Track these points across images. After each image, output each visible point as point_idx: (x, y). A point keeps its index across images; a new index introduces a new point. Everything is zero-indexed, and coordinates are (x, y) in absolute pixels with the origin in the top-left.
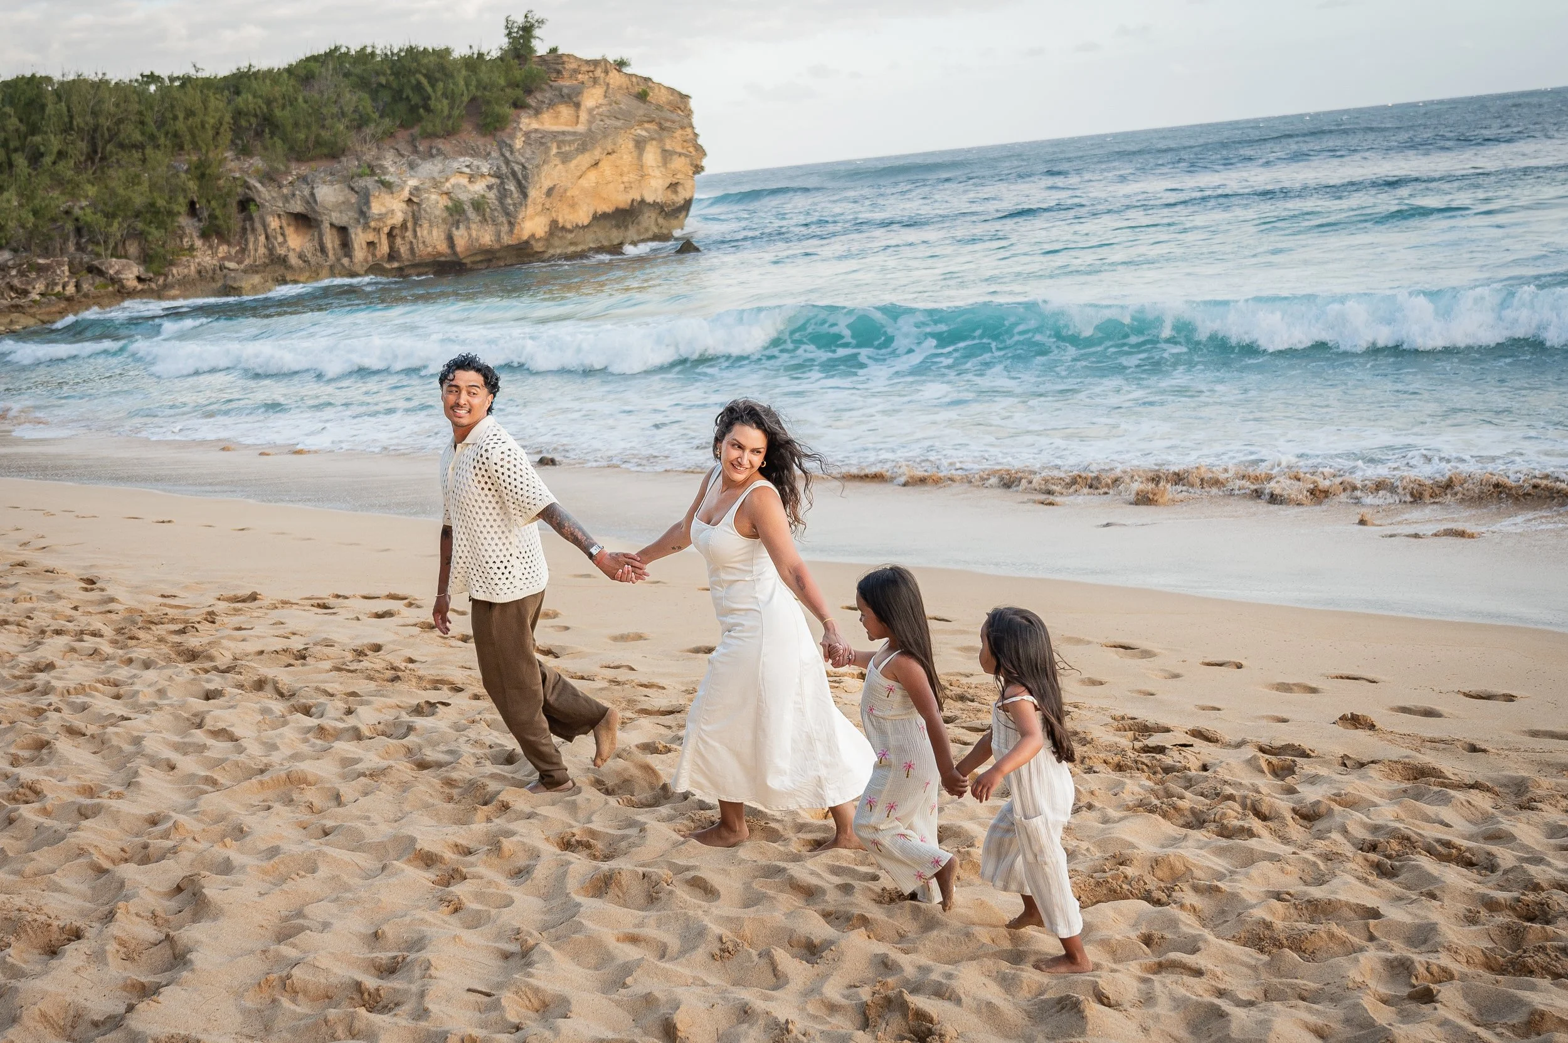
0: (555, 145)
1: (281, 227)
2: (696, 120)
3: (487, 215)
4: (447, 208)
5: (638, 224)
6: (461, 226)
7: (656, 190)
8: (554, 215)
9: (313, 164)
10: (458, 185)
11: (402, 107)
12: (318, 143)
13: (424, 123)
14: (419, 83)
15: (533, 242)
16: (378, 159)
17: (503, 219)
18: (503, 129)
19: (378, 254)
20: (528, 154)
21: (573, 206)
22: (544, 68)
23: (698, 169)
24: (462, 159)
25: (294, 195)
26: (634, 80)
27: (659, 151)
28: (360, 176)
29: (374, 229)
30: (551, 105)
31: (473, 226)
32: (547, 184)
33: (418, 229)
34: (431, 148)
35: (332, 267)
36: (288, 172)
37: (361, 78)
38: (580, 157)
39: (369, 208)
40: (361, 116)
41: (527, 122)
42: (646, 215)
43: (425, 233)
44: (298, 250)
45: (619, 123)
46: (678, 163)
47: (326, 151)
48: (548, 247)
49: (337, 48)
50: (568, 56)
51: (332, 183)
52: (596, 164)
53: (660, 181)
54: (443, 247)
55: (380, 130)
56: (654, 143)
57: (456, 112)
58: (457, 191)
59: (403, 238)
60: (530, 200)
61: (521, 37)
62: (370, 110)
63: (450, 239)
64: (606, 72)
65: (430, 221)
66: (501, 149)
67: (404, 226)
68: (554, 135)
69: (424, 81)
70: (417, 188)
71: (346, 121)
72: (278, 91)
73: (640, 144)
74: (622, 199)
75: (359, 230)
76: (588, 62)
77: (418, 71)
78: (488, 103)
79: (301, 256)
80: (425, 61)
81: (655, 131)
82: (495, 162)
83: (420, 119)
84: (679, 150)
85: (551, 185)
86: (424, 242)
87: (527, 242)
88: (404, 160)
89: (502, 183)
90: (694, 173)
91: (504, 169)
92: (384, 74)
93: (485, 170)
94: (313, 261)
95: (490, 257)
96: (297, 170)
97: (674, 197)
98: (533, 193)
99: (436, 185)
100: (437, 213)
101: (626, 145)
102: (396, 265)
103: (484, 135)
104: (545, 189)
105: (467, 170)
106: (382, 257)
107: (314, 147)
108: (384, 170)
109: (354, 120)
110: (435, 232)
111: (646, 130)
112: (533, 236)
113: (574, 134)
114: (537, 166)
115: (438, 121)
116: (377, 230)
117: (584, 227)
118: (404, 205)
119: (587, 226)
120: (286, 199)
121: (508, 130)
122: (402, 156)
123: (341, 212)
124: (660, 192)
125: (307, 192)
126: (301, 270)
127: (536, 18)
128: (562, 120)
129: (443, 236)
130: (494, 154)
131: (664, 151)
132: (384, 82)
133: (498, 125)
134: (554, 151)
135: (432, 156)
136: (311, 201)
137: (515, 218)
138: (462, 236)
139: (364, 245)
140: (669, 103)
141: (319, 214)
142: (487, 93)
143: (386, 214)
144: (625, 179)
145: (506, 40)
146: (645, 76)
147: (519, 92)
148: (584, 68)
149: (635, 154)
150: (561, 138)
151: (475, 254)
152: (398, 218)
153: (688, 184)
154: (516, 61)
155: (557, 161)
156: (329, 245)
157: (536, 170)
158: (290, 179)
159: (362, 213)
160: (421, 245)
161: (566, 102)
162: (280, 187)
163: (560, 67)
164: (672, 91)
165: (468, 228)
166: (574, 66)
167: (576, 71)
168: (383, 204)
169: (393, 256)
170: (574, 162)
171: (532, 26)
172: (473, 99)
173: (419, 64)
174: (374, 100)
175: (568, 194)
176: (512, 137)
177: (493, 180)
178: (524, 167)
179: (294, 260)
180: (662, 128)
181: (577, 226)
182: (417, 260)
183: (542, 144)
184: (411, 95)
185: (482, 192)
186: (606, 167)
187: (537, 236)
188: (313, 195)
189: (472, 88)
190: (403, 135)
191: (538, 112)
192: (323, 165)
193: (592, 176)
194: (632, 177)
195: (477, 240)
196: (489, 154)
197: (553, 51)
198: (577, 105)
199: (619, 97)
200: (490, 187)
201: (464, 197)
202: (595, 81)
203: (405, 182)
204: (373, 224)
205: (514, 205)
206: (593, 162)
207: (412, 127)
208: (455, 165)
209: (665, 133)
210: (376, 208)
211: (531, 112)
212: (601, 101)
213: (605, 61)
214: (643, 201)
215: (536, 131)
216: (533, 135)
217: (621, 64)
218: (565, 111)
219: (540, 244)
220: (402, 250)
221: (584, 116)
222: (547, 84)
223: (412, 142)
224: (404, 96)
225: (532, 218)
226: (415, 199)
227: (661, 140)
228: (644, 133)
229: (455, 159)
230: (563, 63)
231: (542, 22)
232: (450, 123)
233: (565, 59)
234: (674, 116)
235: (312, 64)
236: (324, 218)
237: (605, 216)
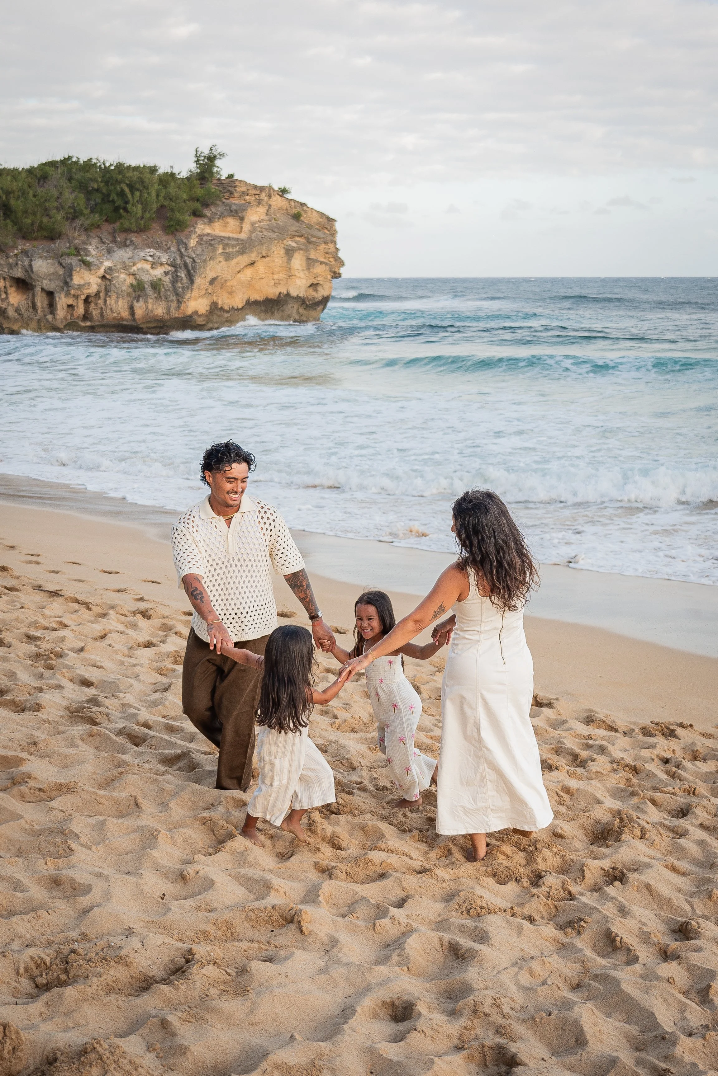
0: (221, 246)
1: (5, 287)
2: (339, 238)
3: (162, 293)
4: (132, 285)
5: (283, 311)
6: (141, 299)
7: (300, 287)
8: (215, 298)
9: (35, 243)
10: (142, 269)
11: (108, 208)
12: (41, 228)
13: (122, 221)
14: (123, 191)
15: (195, 317)
16: (84, 243)
17: (174, 298)
18: (182, 231)
19: (76, 314)
20: (199, 251)
21: (231, 293)
22: (221, 189)
23: (336, 275)
24: (148, 250)
25: (17, 264)
26: (293, 204)
27: (305, 258)
28: (68, 255)
29: (74, 296)
30: (222, 216)
31: (150, 301)
32: (211, 275)
33: (108, 299)
34: (126, 239)
35: (39, 321)
36: (14, 247)
37: (80, 183)
38: (240, 258)
39: (72, 279)
40: (75, 211)
41: (202, 228)
42: (290, 305)
43: (113, 302)
44: (16, 305)
45: (273, 235)
46: (319, 269)
47: (45, 234)
48: (207, 322)
49: (69, 158)
50: (240, 181)
51: (46, 258)
52: (253, 264)
53: (304, 281)
54: (125, 314)
55: (88, 222)
56: (301, 252)
57: (147, 215)
58: (141, 273)
59: (96, 304)
60: (195, 286)
61: (206, 164)
62: (82, 207)
63: (132, 308)
64: (270, 197)
65: (117, 293)
66: (178, 246)
67: (97, 295)
68: (221, 239)
69: (127, 190)
70: (110, 269)
71: (63, 213)
72: (15, 186)
73: (289, 252)
74: (272, 292)
75: (63, 295)
76: (255, 187)
77: (121, 182)
78: (172, 210)
79: (17, 310)
80: (130, 174)
81: (304, 244)
82: (173, 255)
83: (120, 217)
84: (322, 259)
85: (215, 276)
86: (111, 309)
87: (190, 316)
88: (104, 247)
89: (176, 271)
90: (332, 277)
91: (179, 261)
92: (96, 181)
93: (164, 260)
94: (26, 315)
95: (161, 324)
96: (22, 245)
97: (314, 294)
98: (198, 281)
99: (125, 267)
100: (124, 288)
101: (278, 252)
102: (88, 324)
103: (168, 234)
104: (209, 279)
105: (150, 259)
106: (78, 317)
107: (38, 230)
108: (88, 253)
109: (70, 213)
110: (120, 302)
111: (296, 242)
112: (196, 312)
113: (237, 239)
114: (204, 261)
115: (133, 220)
116: (76, 297)
117: (238, 310)
118: (99, 280)
119: (241, 309)
120: (11, 266)
121: (186, 232)
122: (104, 243)
123: (50, 280)
124: (303, 289)
125: (26, 263)
126: (16, 320)
127: (219, 151)
128: (229, 229)
129: (126, 306)
130: (173, 249)
131: (309, 259)
132: (96, 187)
133: (178, 227)
134: (220, 250)
135: (126, 246)
136: (29, 270)
137: (182, 298)
138: (140, 307)
139: (65, 307)
140: (319, 224)
141: (34, 280)
142: (173, 204)
143: (84, 285)
144: (276, 277)
145: (195, 165)
146: (302, 201)
147: (197, 205)
148: (252, 192)
149: (285, 259)
150: (226, 242)
151: (150, 322)
152: (93, 289)
153: (327, 285)
154: (198, 182)
155: (222, 259)
156: (39, 304)
157: (203, 264)
158: (16, 251)
159: (66, 283)
160: (108, 311)
161: (233, 216)
162: (7, 257)
163: (232, 189)
164: (322, 214)
165: (146, 302)
166: (243, 189)
167: (247, 193)
168: (82, 278)
169: (86, 317)
170: (234, 261)
171: (215, 157)
172: (163, 206)
173: (123, 177)
174: (88, 200)
175: (228, 284)
176: (188, 237)
177: (170, 268)
178: (194, 261)
179: (11, 313)
180: (309, 242)
181: (233, 308)
182: (105, 322)
183: (211, 245)
184: (116, 199)
185: (160, 276)
186: (261, 266)
187: (200, 313)
188: (30, 266)
189: (161, 198)
190: (107, 227)
191: (211, 221)
192: (43, 244)
193: (249, 272)
194: (282, 276)
195: (152, 311)
196: (169, 248)
197: (231, 176)
198: (242, 219)
199: (278, 215)
200: (166, 273)
201: (145, 278)
202: (260, 202)
203: (102, 263)
204: (72, 292)
205: (183, 288)
206: (250, 262)
207: (114, 222)
208: (142, 254)
209: (311, 246)
210: (77, 280)
211: (206, 221)
212: (262, 217)
213: (270, 187)
214: (288, 295)
215: (208, 235)
216: (205, 238)
217: (284, 191)
218: (232, 222)
219: (202, 319)
220: (94, 313)
221: (247, 227)
222: (220, 200)
223: (113, 235)
224: (111, 199)
225: (196, 299)
226: (108, 277)
227: (307, 251)
228: (294, 244)
229: (142, 249)
230: (235, 186)
231: (223, 155)
232: (142, 222)
233: (237, 183)
234: (320, 234)
235: (47, 168)
236: (38, 283)
237: (256, 303)
